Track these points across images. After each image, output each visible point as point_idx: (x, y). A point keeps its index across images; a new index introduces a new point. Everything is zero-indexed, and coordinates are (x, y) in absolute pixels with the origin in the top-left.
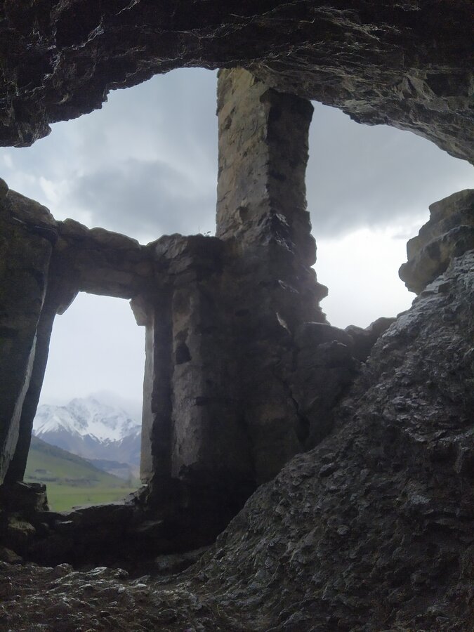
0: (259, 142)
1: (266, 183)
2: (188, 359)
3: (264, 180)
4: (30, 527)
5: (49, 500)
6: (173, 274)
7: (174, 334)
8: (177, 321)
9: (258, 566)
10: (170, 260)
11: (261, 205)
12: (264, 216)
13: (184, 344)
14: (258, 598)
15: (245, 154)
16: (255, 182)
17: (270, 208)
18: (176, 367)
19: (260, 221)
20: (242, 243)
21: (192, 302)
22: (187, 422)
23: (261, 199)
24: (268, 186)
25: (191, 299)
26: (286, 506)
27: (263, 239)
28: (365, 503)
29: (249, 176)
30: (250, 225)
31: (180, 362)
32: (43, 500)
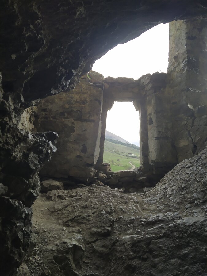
0: (182, 24)
1: (185, 43)
2: (153, 123)
3: (185, 41)
4: (106, 176)
5: (111, 168)
6: (146, 91)
7: (148, 114)
8: (148, 109)
9: (159, 193)
10: (145, 85)
11: (183, 54)
12: (184, 59)
13: (151, 117)
14: (155, 202)
15: (177, 30)
16: (181, 43)
17: (187, 55)
18: (149, 126)
19: (183, 61)
20: (175, 73)
21: (153, 102)
22: (152, 145)
23: (183, 51)
24: (186, 45)
25: (153, 100)
26: (173, 176)
27: (183, 70)
28: (194, 178)
29: (179, 40)
30: (179, 64)
31: (150, 124)
32: (110, 168)
